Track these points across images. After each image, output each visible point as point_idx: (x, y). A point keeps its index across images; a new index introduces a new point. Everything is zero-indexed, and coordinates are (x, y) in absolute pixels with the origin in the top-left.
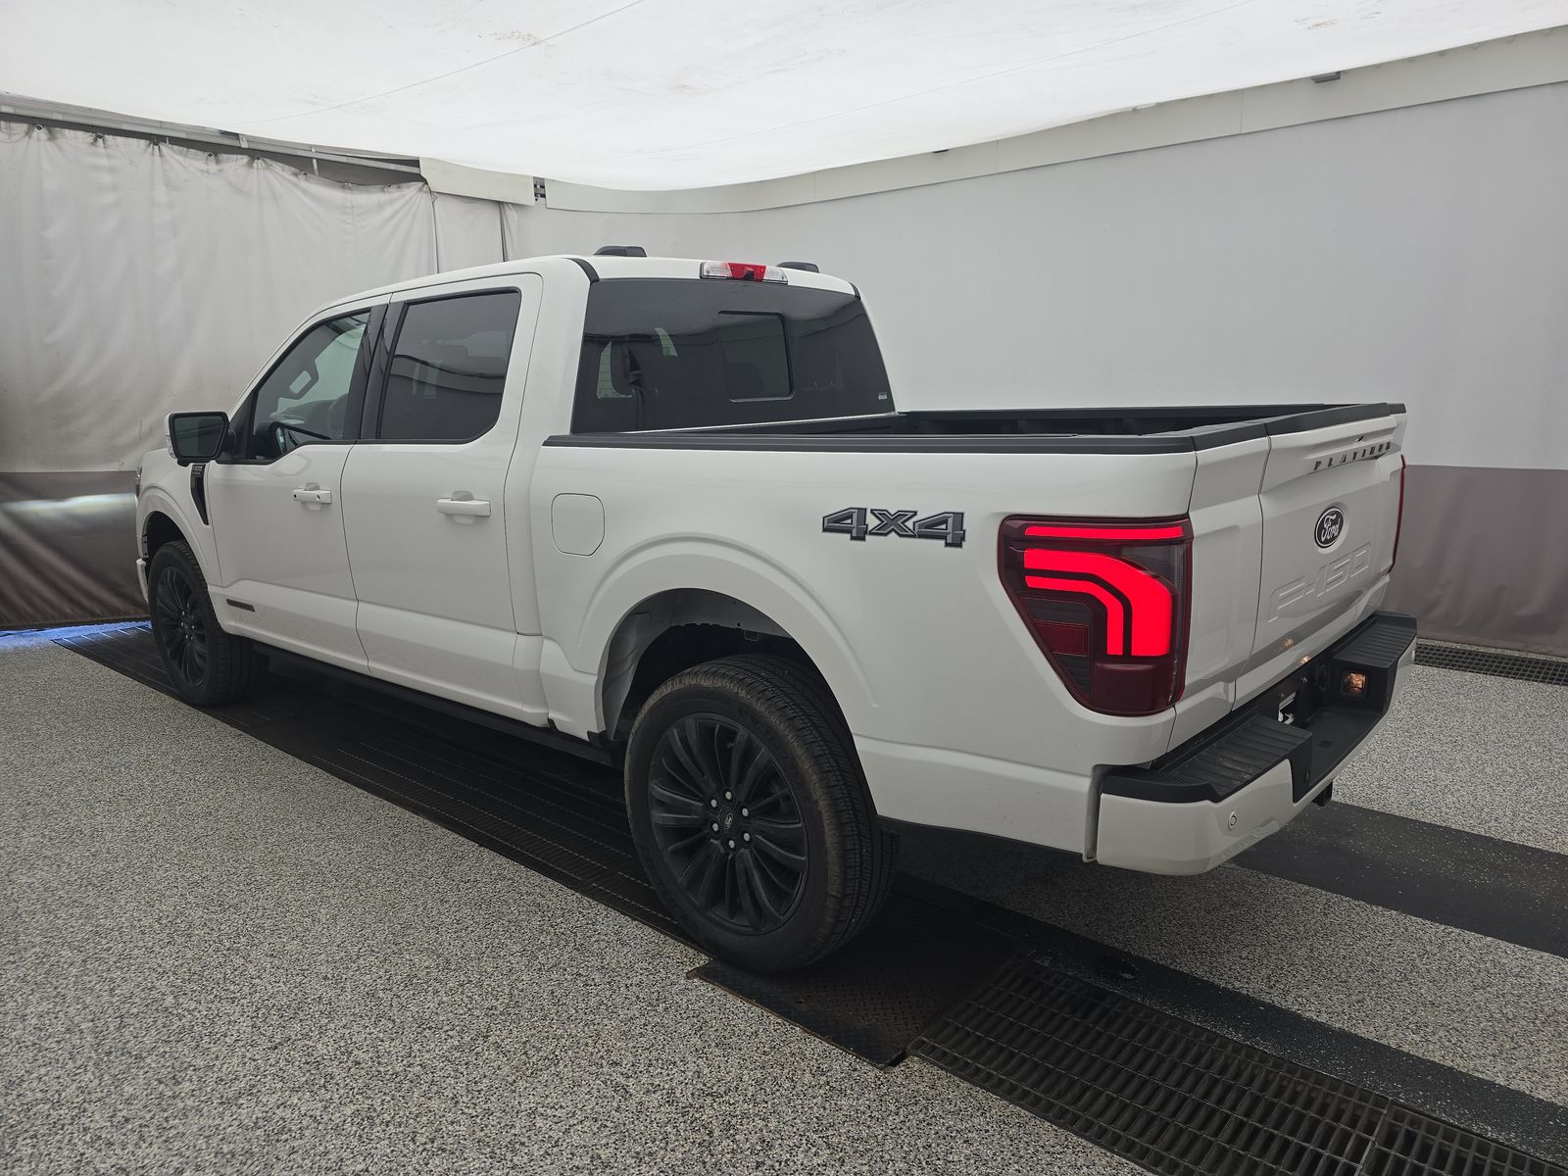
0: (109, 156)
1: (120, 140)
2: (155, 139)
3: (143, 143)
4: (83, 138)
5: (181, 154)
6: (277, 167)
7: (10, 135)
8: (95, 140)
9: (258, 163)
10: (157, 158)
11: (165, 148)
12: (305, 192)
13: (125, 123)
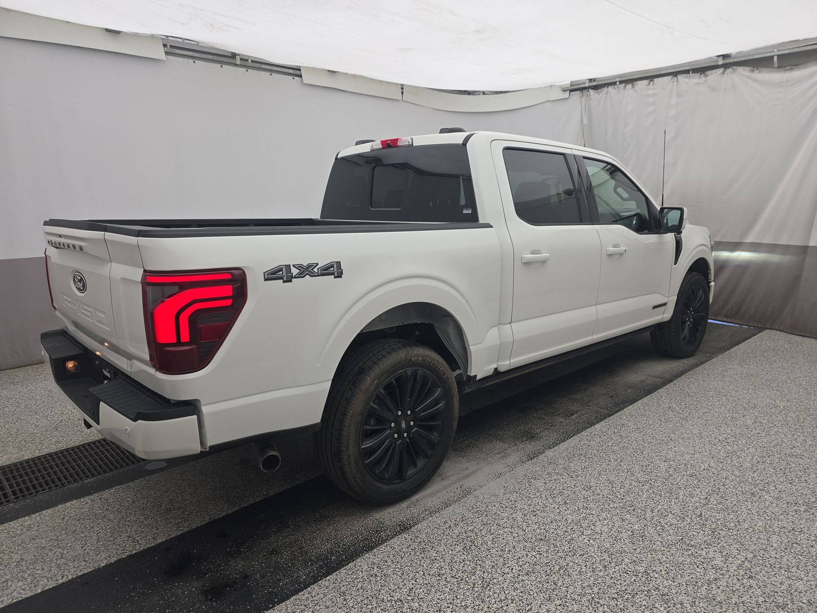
0: (654, 89)
1: (660, 79)
2: (675, 74)
3: (670, 77)
4: (645, 82)
5: (687, 77)
6: (741, 70)
7: (619, 90)
8: (650, 82)
9: (729, 70)
10: (675, 83)
11: (680, 77)
12: (755, 80)
13: (663, 70)
